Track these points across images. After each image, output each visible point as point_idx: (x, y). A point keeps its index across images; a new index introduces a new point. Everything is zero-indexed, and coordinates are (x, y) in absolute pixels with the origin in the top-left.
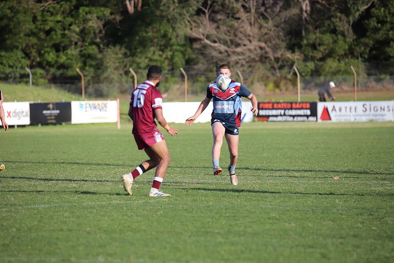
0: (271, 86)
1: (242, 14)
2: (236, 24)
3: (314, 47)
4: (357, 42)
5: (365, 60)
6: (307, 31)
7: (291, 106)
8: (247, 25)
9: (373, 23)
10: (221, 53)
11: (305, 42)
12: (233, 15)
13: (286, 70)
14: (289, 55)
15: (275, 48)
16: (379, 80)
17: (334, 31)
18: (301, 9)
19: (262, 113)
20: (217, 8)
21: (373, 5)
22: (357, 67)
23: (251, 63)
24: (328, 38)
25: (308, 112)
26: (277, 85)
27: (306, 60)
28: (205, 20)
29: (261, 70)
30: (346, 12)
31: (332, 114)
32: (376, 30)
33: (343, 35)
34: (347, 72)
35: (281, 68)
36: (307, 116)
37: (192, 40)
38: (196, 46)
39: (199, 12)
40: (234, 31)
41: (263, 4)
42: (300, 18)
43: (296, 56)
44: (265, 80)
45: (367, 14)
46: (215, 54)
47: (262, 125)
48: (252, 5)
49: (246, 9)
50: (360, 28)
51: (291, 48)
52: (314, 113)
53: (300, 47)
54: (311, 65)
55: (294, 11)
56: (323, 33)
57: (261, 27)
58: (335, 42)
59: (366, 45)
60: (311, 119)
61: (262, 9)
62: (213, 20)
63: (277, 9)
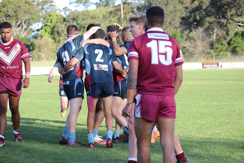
0: (206, 59)
1: (198, 40)
2: (196, 43)
3: (217, 48)
4: (228, 47)
5: (231, 52)
6: (215, 44)
7: (212, 64)
8: (199, 43)
9: (232, 42)
10: (192, 50)
11: (214, 47)
12: (195, 40)
13: (209, 55)
14: (210, 51)
15: (207, 49)
16: (234, 57)
17: (222, 44)
18: (213, 39)
19: (204, 66)
20: (191, 38)
21: (232, 37)
22: (229, 54)
23: (200, 53)
24: (221, 46)
25: (217, 65)
26: (207, 59)
27: (215, 52)
28: (188, 41)
29: (203, 55)
30: (225, 39)
31: (223, 66)
32: (233, 44)
33: (225, 45)
34: (226, 55)
35: (208, 54)
36: (216, 67)
37: (184, 47)
38: (186, 49)
39: (186, 40)
40: (196, 45)
41: (203, 37)
42: (213, 41)
43: (212, 51)
44: (204, 57)
45: (231, 40)
46: (190, 51)
47: (204, 69)
48: (200, 38)
49: (199, 39)
50: (229, 44)
51: (211, 49)
52: (218, 66)
53: (213, 48)
54: (216, 53)
55: (211, 39)
56: (219, 45)
57: (203, 43)
58: (223, 47)
59: (231, 48)
60: (218, 67)
61: (203, 39)
62: (190, 42)
63: (207, 38)
